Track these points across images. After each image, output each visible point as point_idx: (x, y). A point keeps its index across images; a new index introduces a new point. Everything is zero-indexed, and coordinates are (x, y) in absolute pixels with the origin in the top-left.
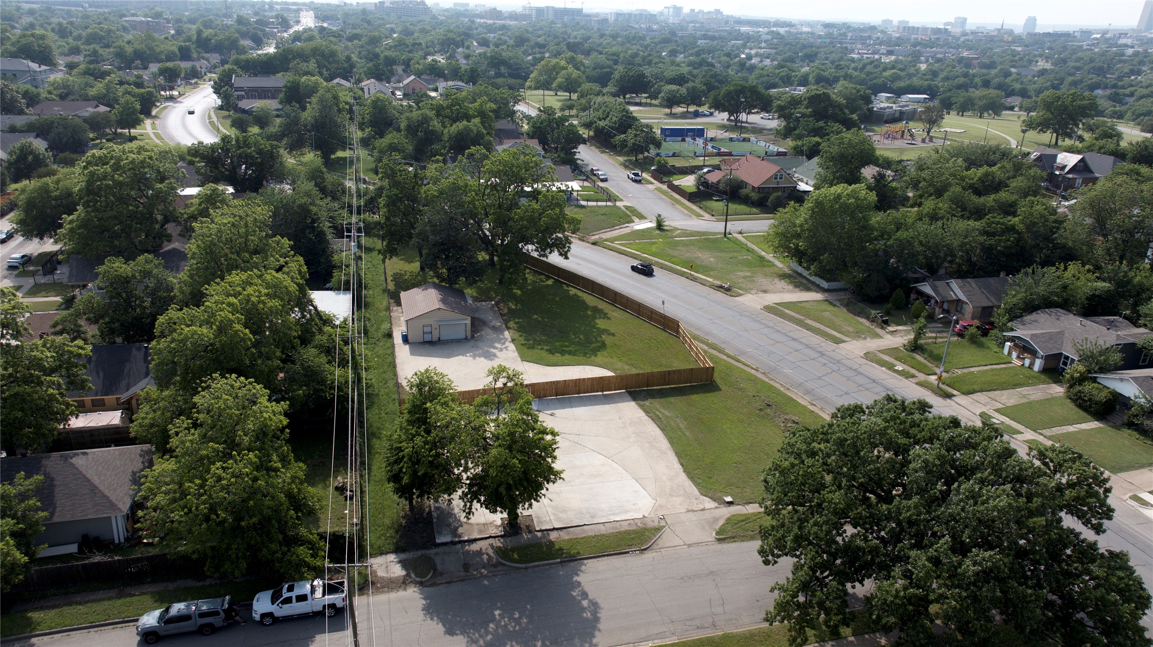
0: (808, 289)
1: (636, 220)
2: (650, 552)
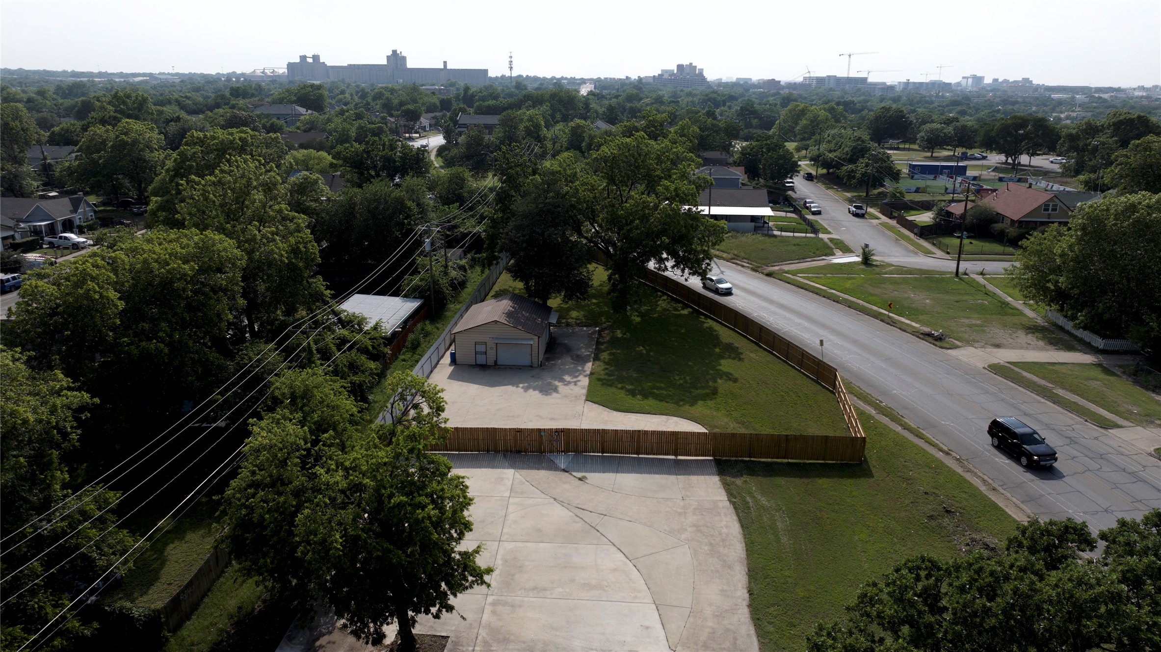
1: (838, 253)
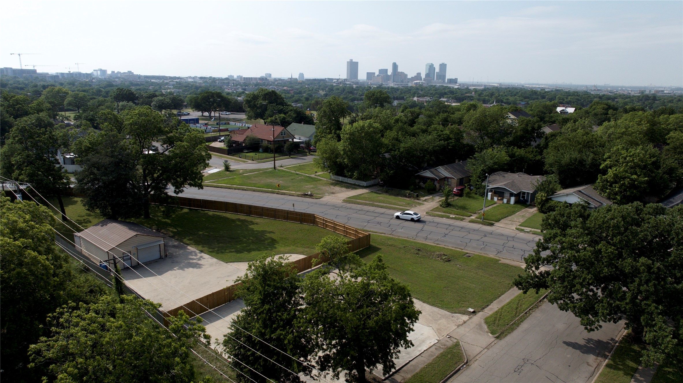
0: (356, 189)
2: (472, 362)
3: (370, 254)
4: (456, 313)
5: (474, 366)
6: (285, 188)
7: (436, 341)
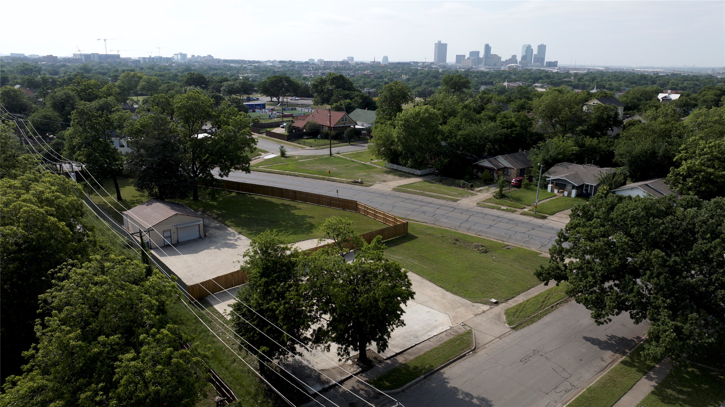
1: (263, 154)
2: (479, 350)
3: (405, 242)
4: (477, 302)
5: (481, 353)
6: (336, 175)
7: (449, 328)
